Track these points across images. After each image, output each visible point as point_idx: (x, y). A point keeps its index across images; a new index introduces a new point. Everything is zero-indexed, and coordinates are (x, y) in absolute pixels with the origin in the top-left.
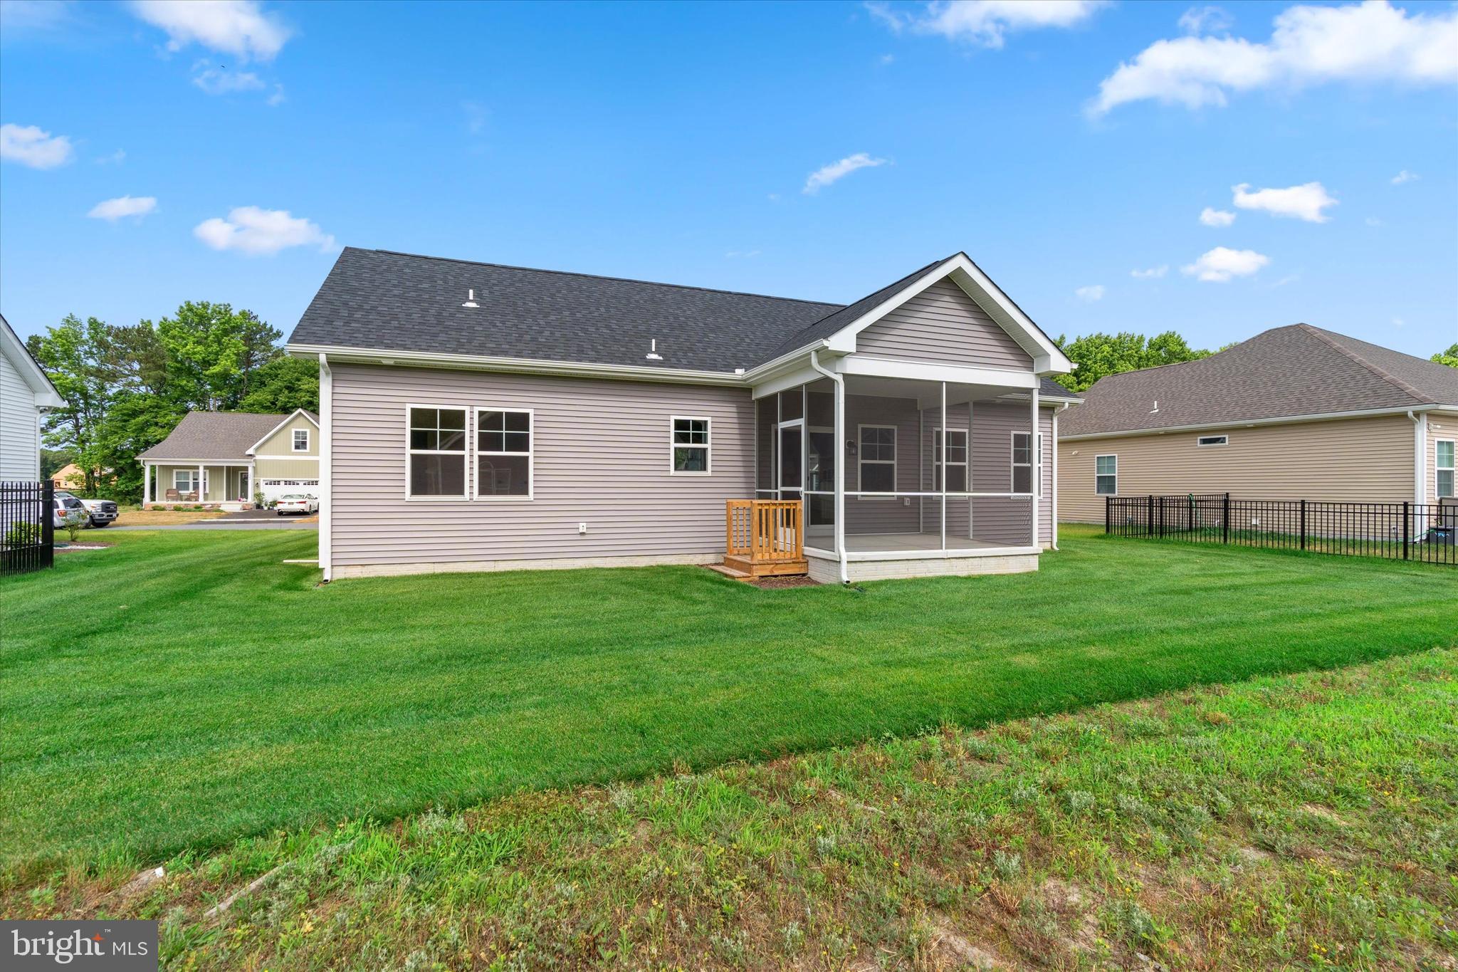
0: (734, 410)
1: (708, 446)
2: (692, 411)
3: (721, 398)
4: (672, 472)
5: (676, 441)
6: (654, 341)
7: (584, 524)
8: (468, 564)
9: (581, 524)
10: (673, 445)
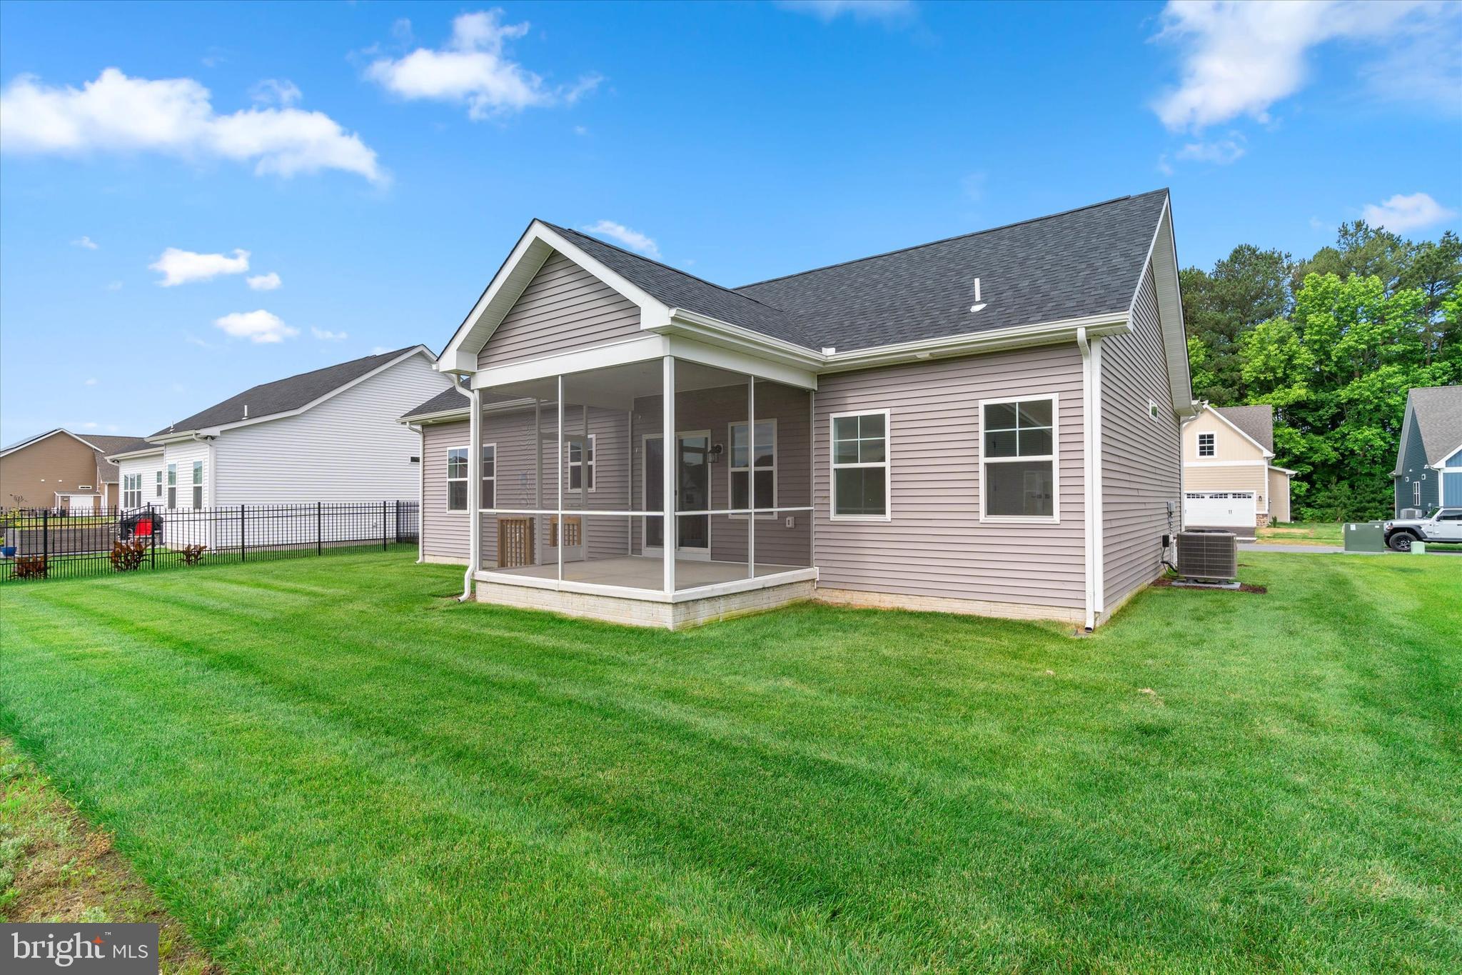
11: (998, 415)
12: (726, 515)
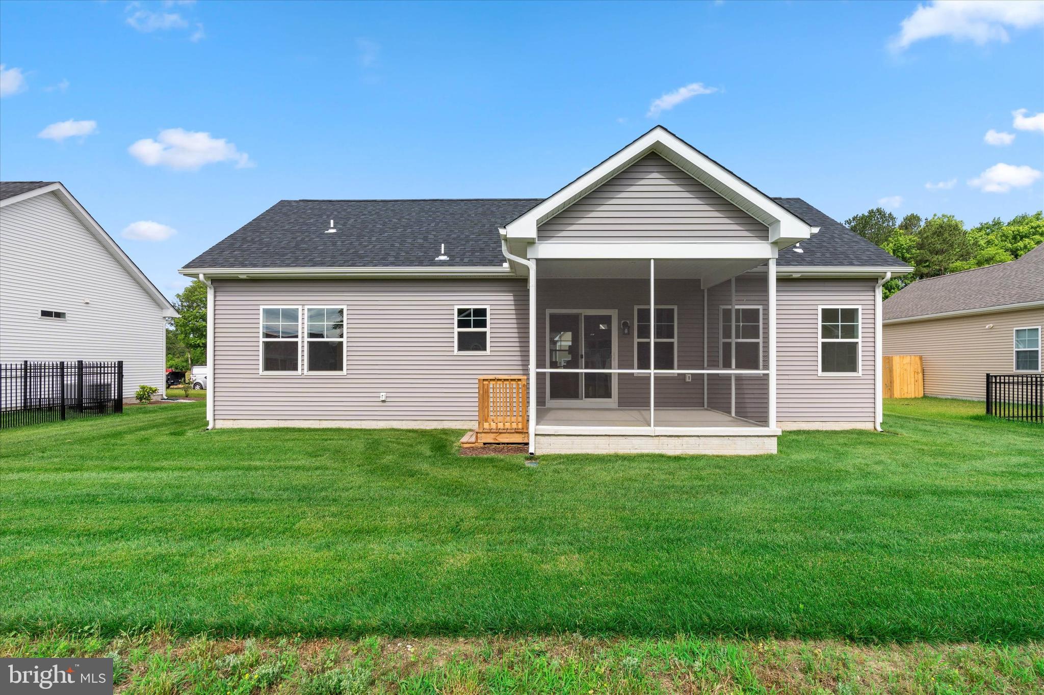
0: (512, 298)
1: (487, 330)
2: (472, 301)
3: (498, 289)
4: (456, 352)
5: (459, 326)
6: (443, 245)
7: (384, 394)
8: (302, 421)
9: (382, 394)
10: (457, 330)
11: (829, 315)
12: (633, 374)
